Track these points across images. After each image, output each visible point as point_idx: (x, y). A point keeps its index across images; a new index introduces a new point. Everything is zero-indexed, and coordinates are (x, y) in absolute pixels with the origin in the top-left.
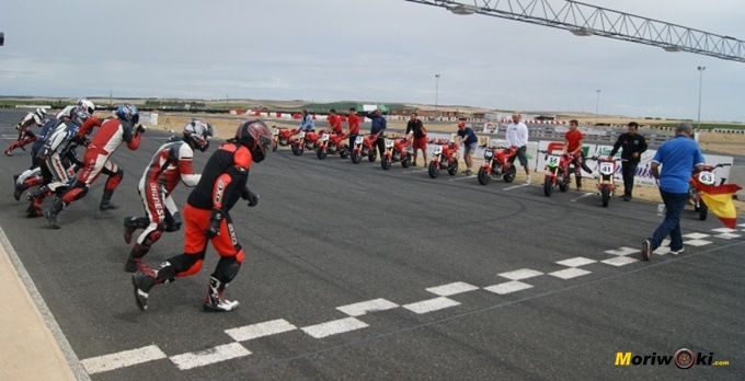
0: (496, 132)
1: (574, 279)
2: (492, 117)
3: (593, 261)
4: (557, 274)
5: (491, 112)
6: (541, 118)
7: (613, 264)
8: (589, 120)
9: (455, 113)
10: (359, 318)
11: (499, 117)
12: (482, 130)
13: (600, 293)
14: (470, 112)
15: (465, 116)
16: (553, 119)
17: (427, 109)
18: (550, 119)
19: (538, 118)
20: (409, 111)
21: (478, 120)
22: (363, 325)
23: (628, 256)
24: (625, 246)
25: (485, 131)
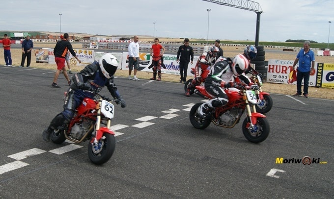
0: (97, 48)
1: (146, 127)
2: (94, 39)
3: (156, 117)
4: (136, 126)
5: (94, 36)
6: (123, 39)
7: (166, 118)
8: (150, 40)
9: (72, 37)
10: (22, 160)
11: (99, 39)
12: (89, 47)
13: (160, 134)
14: (81, 36)
15: (78, 39)
16: (130, 39)
17: (55, 34)
18: (128, 39)
19: (121, 39)
20: (43, 36)
21: (86, 41)
22: (25, 164)
23: (173, 113)
24: (172, 108)
25: (91, 47)
